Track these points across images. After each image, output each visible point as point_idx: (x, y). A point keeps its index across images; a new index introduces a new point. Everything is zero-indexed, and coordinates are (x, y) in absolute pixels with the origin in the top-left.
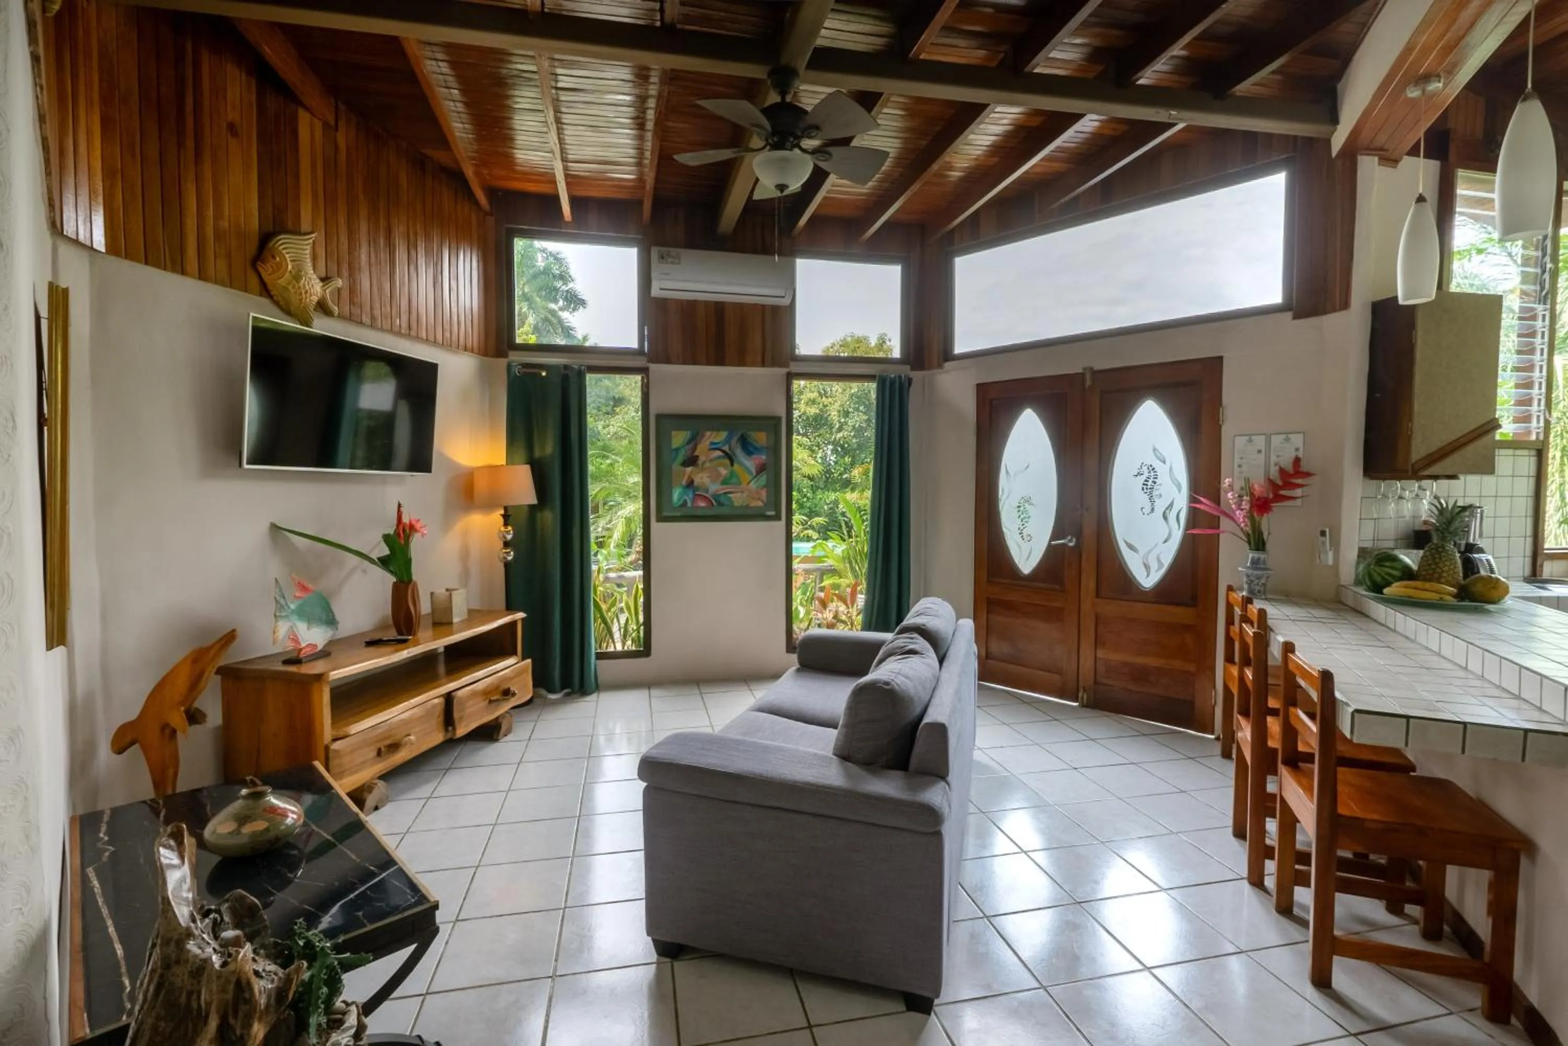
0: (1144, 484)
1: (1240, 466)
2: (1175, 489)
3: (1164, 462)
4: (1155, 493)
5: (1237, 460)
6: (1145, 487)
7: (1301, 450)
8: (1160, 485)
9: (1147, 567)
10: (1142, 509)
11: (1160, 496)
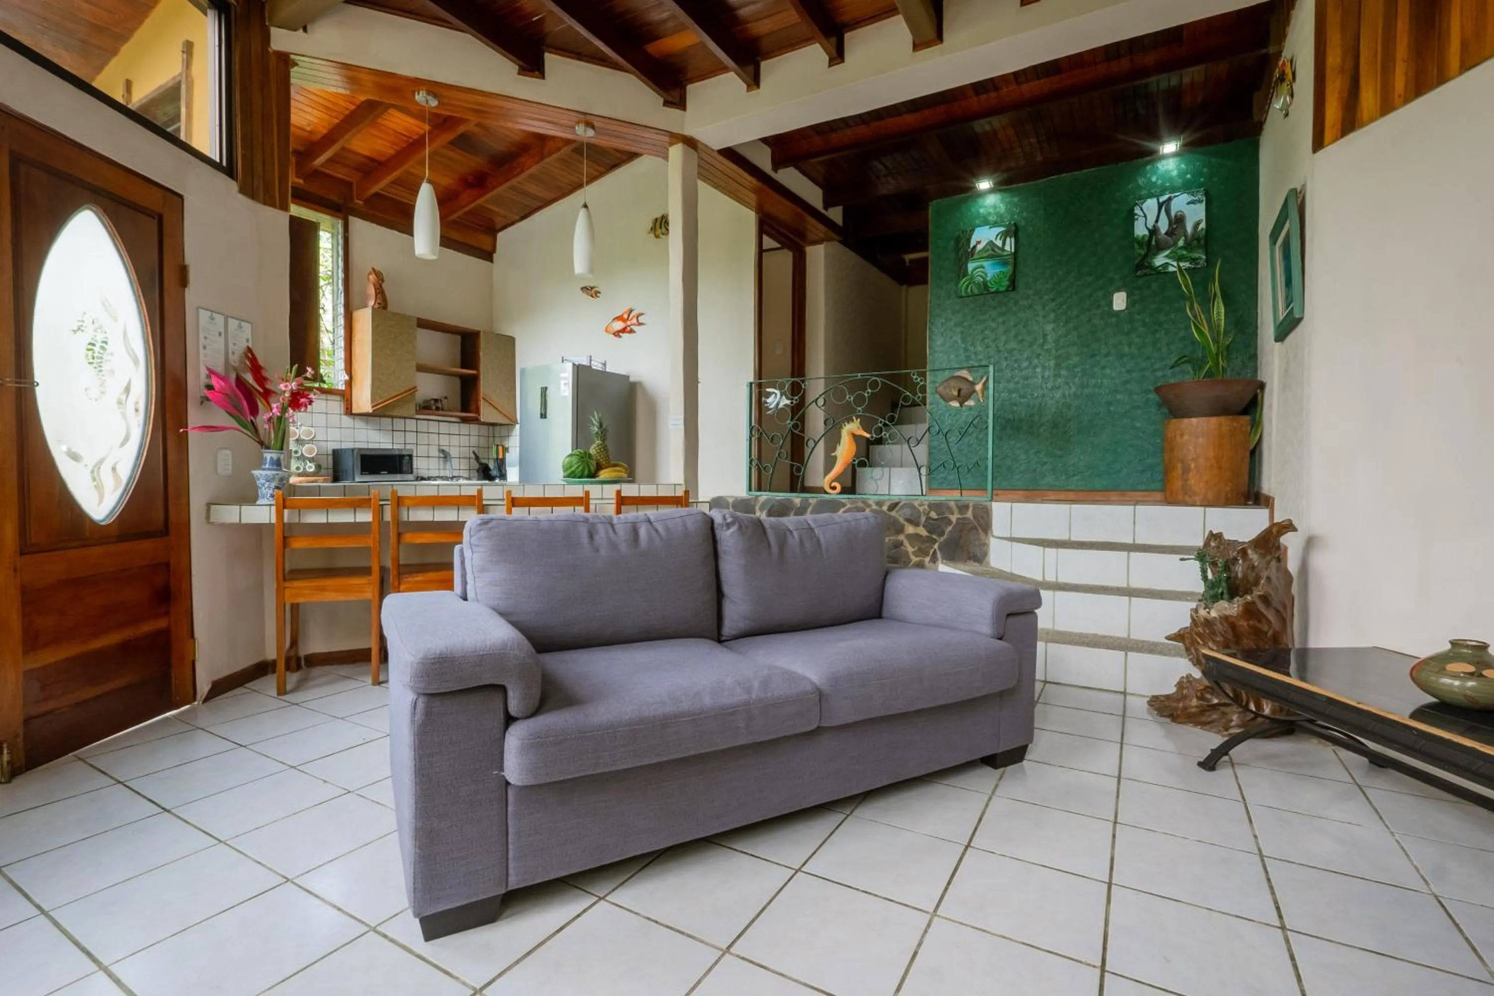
0: (88, 350)
1: (205, 348)
2: (131, 364)
3: (116, 320)
4: (106, 367)
5: (202, 341)
6: (90, 353)
7: (250, 341)
8: (112, 354)
9: (99, 488)
10: (86, 389)
11: (112, 372)
